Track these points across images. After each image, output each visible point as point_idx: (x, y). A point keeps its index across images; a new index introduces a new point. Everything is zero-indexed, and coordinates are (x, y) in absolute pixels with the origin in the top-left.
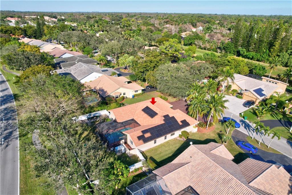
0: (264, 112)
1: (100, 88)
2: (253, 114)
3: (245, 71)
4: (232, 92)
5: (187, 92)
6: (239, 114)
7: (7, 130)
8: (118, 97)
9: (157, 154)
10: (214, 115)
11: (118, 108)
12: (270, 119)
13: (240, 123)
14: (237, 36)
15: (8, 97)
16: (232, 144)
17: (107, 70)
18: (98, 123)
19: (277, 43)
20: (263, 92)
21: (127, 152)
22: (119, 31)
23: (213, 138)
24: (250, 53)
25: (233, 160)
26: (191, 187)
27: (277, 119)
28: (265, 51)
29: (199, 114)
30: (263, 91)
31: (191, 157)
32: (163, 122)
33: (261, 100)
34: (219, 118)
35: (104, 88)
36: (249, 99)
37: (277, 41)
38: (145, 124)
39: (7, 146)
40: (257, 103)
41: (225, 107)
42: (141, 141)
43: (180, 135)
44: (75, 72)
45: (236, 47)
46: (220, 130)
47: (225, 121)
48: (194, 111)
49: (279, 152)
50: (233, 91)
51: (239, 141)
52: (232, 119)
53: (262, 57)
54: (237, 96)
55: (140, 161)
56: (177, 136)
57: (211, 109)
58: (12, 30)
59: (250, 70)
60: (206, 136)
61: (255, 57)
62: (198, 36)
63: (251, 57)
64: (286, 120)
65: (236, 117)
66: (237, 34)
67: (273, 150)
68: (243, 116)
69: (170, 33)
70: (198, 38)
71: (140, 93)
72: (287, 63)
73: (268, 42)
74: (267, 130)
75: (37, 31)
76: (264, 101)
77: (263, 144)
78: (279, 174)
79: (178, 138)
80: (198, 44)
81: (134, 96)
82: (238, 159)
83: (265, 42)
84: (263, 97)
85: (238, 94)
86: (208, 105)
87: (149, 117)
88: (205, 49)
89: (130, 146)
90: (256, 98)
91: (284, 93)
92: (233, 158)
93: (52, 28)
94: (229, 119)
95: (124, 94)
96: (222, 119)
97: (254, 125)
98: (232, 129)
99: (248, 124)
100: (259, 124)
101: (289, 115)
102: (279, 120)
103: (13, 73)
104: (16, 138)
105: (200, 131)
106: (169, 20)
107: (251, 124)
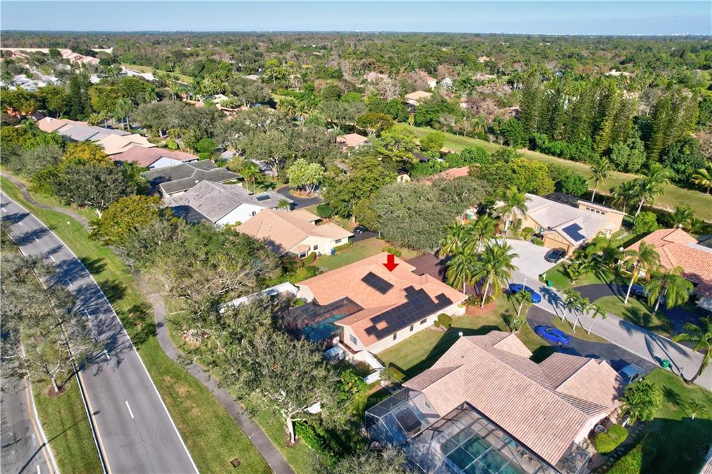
0: (582, 272)
1: (264, 238)
2: (564, 274)
3: (547, 187)
4: (524, 234)
5: (440, 240)
6: (538, 277)
7: (104, 333)
8: (304, 255)
9: (402, 358)
10: (494, 282)
11: (311, 277)
12: (593, 283)
13: (541, 294)
14: (528, 106)
15: (72, 266)
16: (528, 333)
17: (267, 197)
18: (277, 308)
19: (607, 124)
20: (580, 232)
21: (347, 359)
22: (264, 94)
23: (495, 324)
24: (557, 143)
25: (532, 358)
26: (468, 404)
27: (604, 283)
28: (584, 139)
29: (466, 281)
30: (581, 229)
31: (463, 357)
32: (405, 301)
33: (577, 247)
34: (502, 286)
35: (273, 238)
36: (557, 246)
37: (607, 121)
38: (372, 306)
39: (119, 362)
40: (570, 253)
41: (512, 267)
42: (373, 337)
43: (435, 322)
44: (199, 203)
45: (527, 130)
46: (505, 309)
47: (514, 292)
48: (458, 276)
49: (606, 340)
50: (525, 230)
51: (540, 326)
52: (526, 288)
53: (580, 151)
54: (533, 241)
55: (374, 371)
56: (430, 324)
57: (488, 272)
58: (13, 101)
59: (556, 185)
60: (481, 320)
61: (565, 152)
62: (445, 104)
63: (559, 152)
64: (620, 283)
65: (533, 281)
66: (527, 104)
67: (597, 337)
68: (546, 279)
69: (382, 97)
70: (445, 109)
71: (346, 244)
72: (627, 165)
73: (589, 122)
74: (584, 304)
75: (73, 99)
76: (583, 248)
77: (580, 329)
78: (600, 372)
79: (433, 328)
80: (445, 123)
81: (333, 252)
82: (540, 355)
83: (585, 121)
84: (581, 242)
85: (535, 237)
86: (483, 266)
87: (378, 293)
88: (461, 134)
89: (351, 347)
90: (568, 243)
91: (618, 229)
92: (531, 354)
93: (110, 92)
94: (520, 287)
95: (316, 248)
96: (507, 287)
97: (564, 297)
98: (527, 305)
99: (556, 295)
100: (572, 294)
101: (625, 273)
102: (608, 285)
103: (54, 209)
104: (129, 347)
105: (470, 313)
106: (375, 61)
107: (559, 294)
